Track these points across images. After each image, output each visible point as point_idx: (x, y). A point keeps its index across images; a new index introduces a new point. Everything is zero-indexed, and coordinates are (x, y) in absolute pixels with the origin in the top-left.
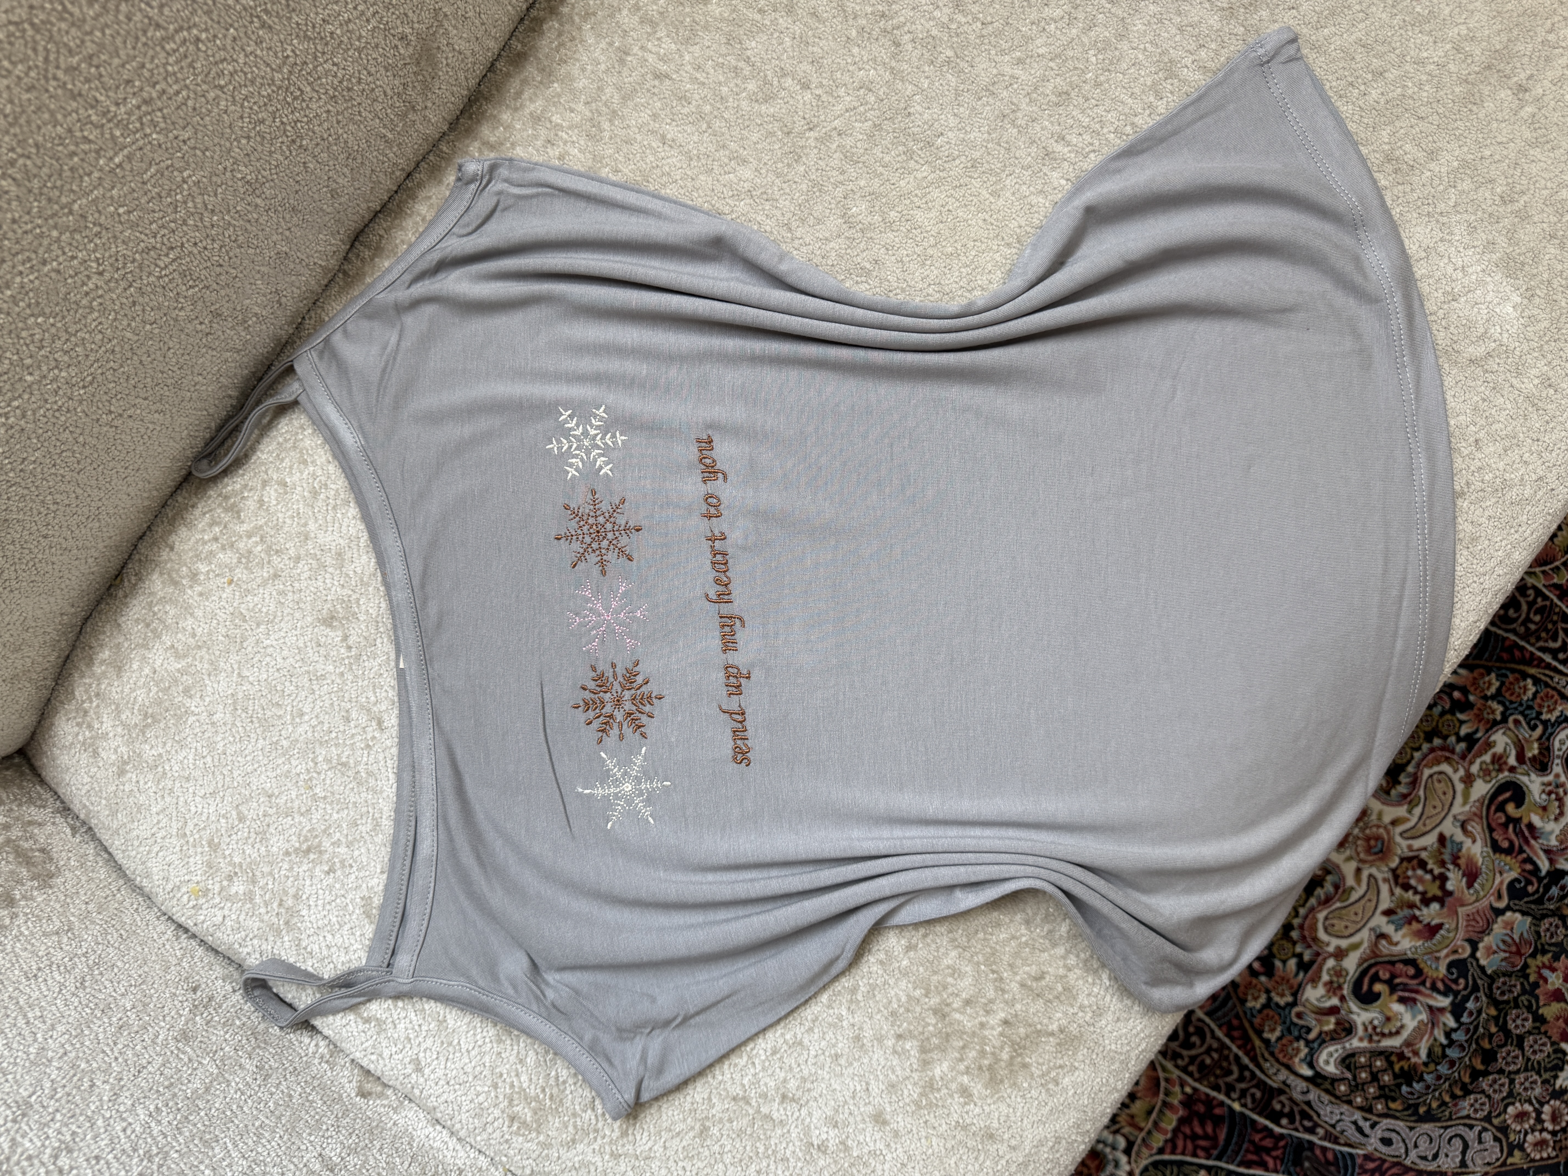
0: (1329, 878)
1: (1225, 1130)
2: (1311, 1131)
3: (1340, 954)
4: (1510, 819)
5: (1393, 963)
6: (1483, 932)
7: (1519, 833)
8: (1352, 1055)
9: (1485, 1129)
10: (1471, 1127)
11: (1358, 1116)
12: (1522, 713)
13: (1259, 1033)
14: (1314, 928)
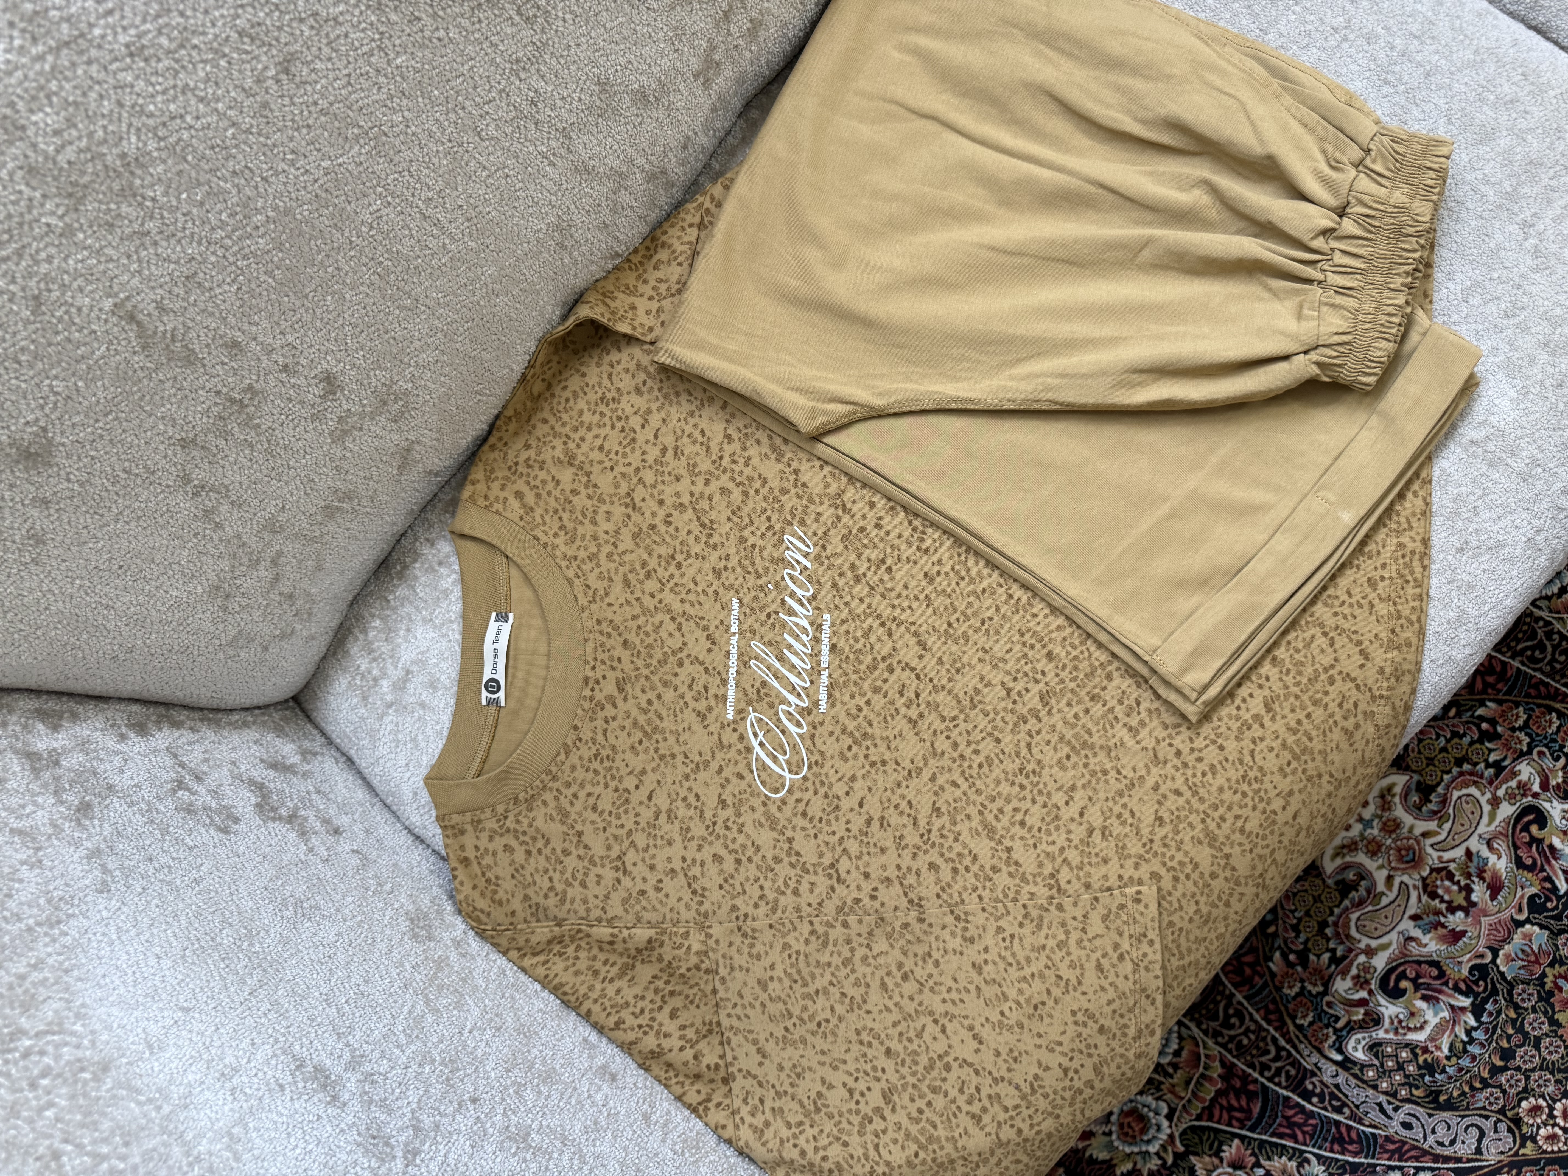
0: (1363, 883)
1: (1259, 1105)
2: (1338, 1110)
3: (1370, 952)
4: (1533, 840)
5: (1419, 963)
6: (1504, 941)
7: (1541, 852)
8: (1380, 1044)
9: (1499, 1120)
10: (1487, 1117)
11: (1382, 1098)
12: (1546, 746)
13: (1293, 1018)
14: (1347, 926)
